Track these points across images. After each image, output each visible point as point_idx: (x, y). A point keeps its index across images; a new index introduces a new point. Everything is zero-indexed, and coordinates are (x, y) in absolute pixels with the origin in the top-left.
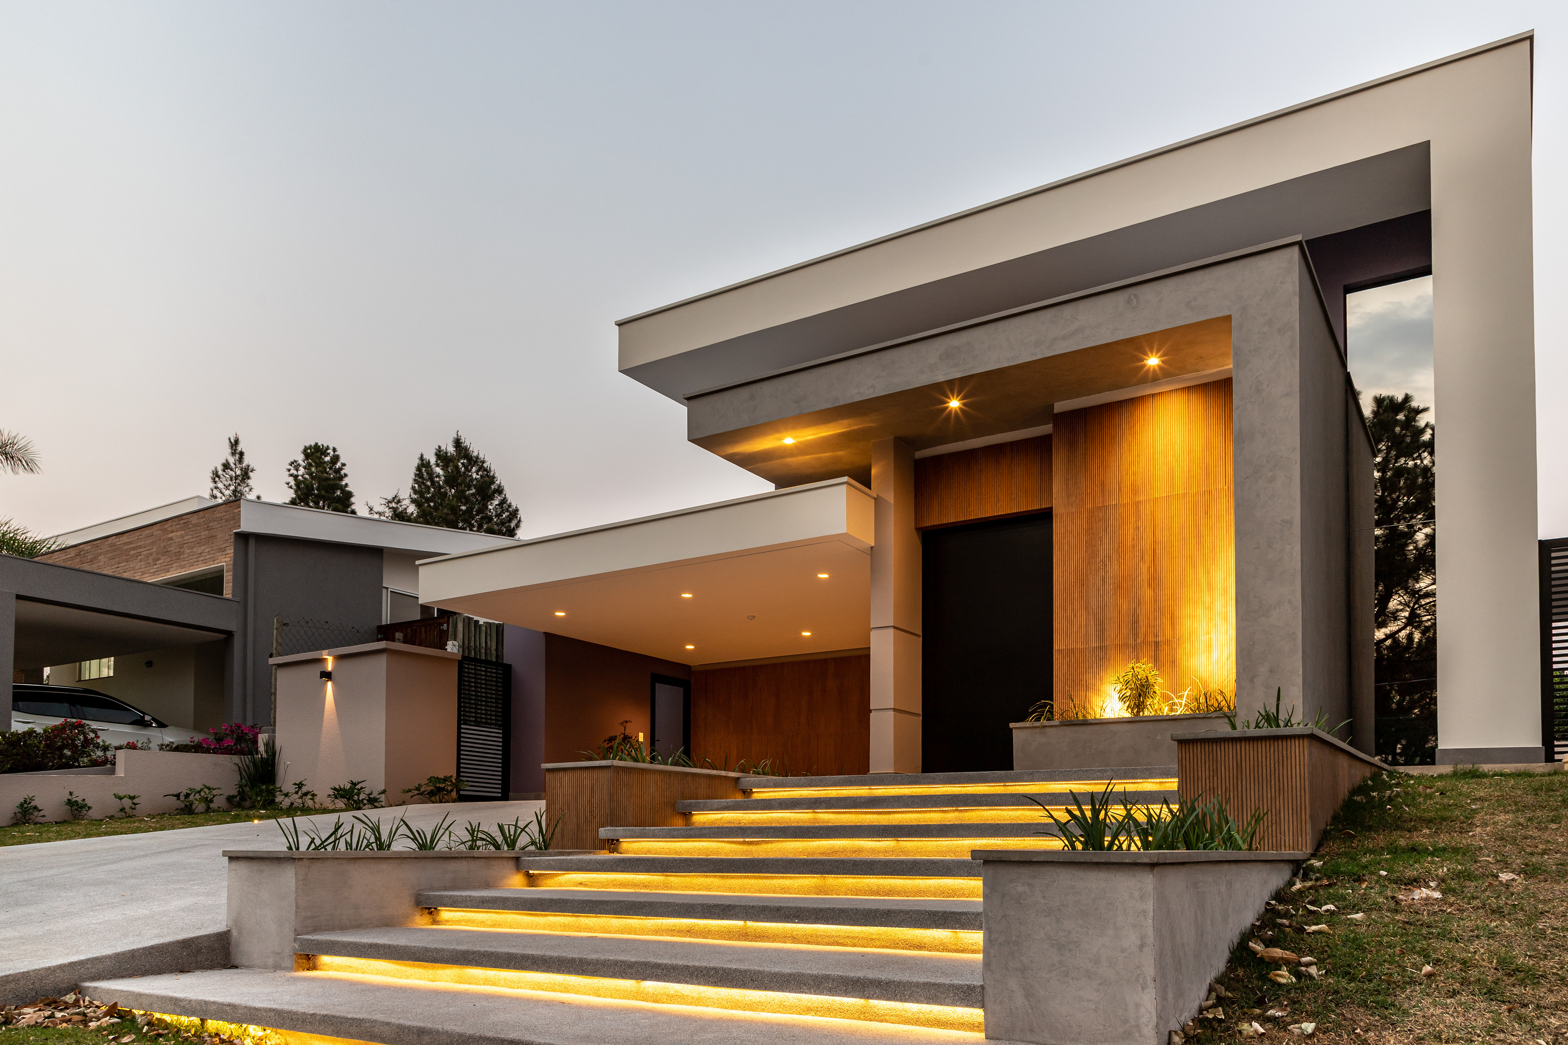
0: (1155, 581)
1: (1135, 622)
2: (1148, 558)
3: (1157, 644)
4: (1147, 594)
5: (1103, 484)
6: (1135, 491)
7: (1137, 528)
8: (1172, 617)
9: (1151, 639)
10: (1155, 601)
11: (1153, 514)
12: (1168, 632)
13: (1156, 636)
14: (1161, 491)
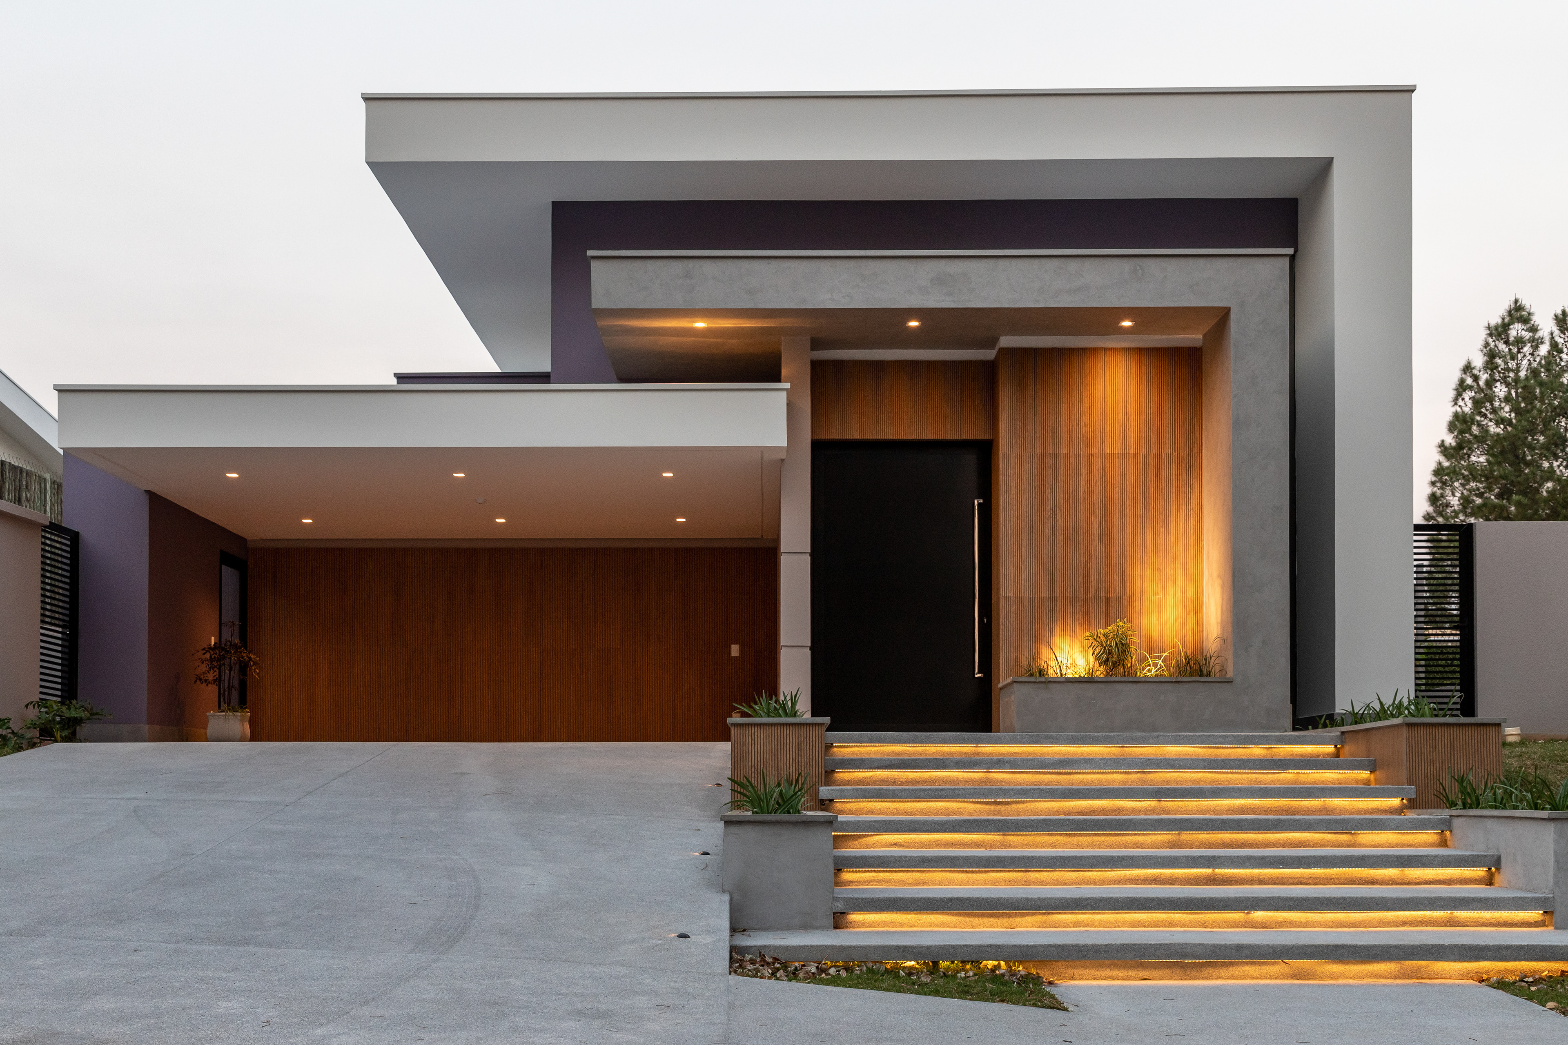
0: (1106, 536)
1: (1086, 576)
2: (1099, 512)
3: (1108, 600)
4: (1099, 548)
5: (1053, 431)
6: (1086, 443)
7: (1089, 481)
8: (1123, 574)
9: (1102, 594)
10: (1106, 557)
11: (1104, 469)
12: (1119, 589)
13: (1107, 592)
14: (1113, 448)
